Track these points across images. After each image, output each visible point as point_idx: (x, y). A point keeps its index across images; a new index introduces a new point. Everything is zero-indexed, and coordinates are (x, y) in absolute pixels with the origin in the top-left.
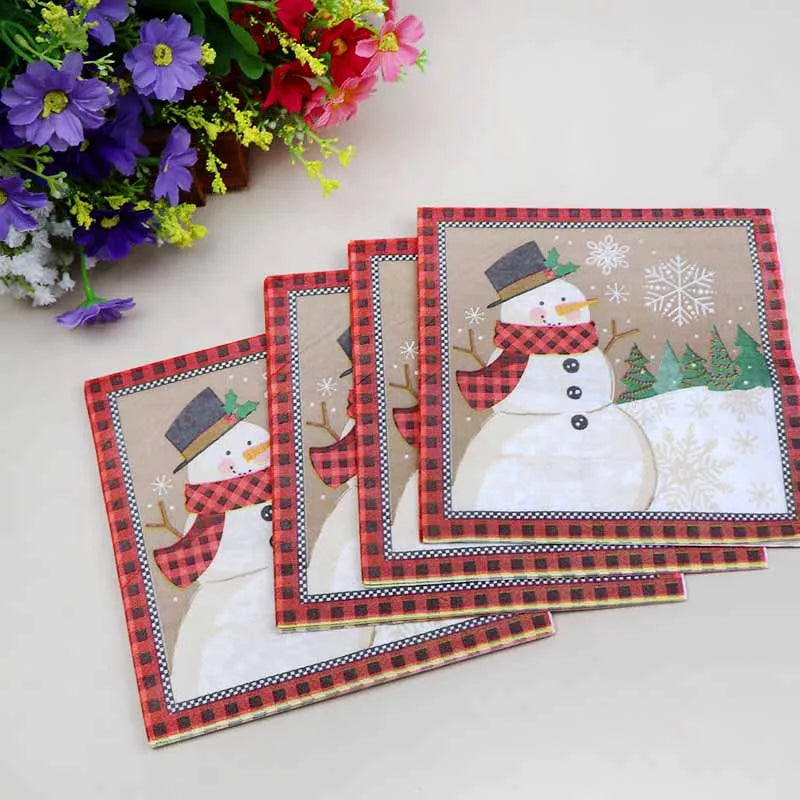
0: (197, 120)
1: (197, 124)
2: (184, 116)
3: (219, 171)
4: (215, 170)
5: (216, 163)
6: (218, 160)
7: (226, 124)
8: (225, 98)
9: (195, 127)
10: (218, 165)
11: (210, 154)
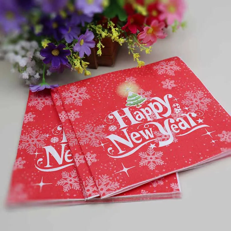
0: (99, 30)
1: (99, 31)
2: (95, 28)
3: (101, 48)
4: (100, 47)
5: (101, 45)
6: (102, 44)
7: (109, 33)
8: (110, 23)
9: (98, 32)
10: (101, 46)
11: (100, 42)
